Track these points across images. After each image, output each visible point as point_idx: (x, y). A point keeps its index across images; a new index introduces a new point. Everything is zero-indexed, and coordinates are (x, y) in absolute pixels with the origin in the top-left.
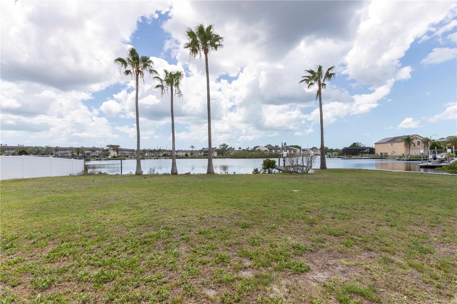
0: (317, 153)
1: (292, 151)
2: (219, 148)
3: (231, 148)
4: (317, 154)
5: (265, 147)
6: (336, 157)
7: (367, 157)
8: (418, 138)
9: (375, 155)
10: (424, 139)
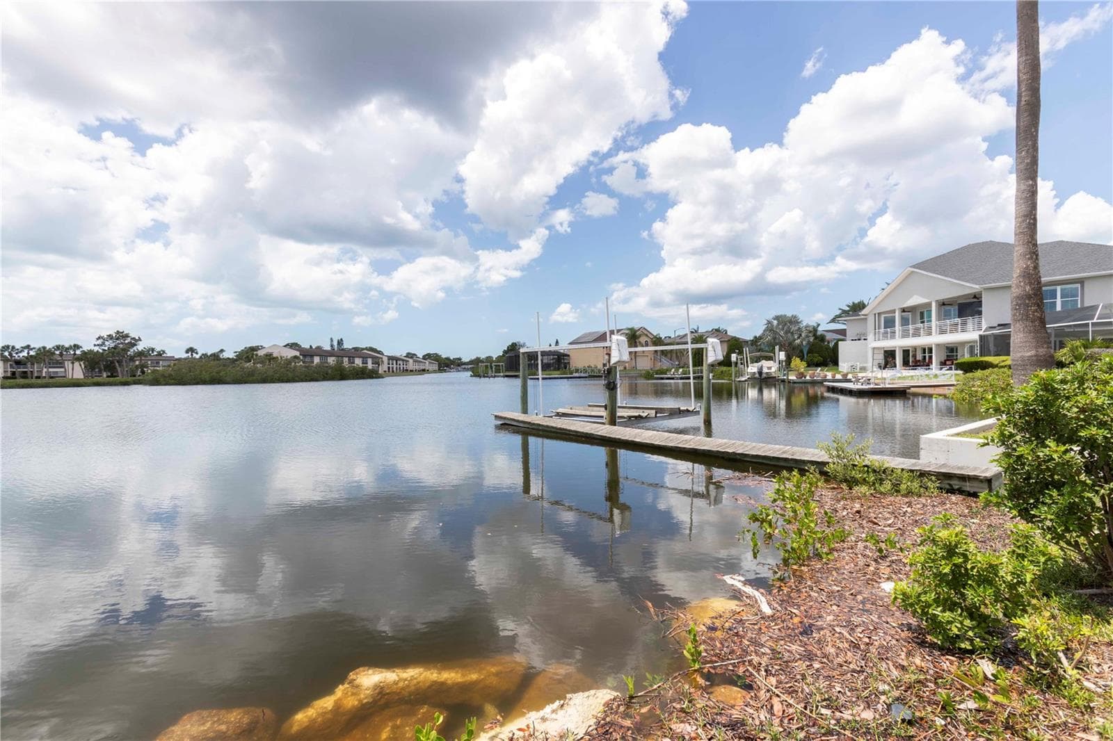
0: (423, 368)
1: (370, 361)
2: (96, 349)
3: (148, 351)
4: (424, 370)
5: (285, 346)
6: (502, 374)
7: (582, 375)
8: (647, 335)
9: (569, 369)
10: (655, 337)
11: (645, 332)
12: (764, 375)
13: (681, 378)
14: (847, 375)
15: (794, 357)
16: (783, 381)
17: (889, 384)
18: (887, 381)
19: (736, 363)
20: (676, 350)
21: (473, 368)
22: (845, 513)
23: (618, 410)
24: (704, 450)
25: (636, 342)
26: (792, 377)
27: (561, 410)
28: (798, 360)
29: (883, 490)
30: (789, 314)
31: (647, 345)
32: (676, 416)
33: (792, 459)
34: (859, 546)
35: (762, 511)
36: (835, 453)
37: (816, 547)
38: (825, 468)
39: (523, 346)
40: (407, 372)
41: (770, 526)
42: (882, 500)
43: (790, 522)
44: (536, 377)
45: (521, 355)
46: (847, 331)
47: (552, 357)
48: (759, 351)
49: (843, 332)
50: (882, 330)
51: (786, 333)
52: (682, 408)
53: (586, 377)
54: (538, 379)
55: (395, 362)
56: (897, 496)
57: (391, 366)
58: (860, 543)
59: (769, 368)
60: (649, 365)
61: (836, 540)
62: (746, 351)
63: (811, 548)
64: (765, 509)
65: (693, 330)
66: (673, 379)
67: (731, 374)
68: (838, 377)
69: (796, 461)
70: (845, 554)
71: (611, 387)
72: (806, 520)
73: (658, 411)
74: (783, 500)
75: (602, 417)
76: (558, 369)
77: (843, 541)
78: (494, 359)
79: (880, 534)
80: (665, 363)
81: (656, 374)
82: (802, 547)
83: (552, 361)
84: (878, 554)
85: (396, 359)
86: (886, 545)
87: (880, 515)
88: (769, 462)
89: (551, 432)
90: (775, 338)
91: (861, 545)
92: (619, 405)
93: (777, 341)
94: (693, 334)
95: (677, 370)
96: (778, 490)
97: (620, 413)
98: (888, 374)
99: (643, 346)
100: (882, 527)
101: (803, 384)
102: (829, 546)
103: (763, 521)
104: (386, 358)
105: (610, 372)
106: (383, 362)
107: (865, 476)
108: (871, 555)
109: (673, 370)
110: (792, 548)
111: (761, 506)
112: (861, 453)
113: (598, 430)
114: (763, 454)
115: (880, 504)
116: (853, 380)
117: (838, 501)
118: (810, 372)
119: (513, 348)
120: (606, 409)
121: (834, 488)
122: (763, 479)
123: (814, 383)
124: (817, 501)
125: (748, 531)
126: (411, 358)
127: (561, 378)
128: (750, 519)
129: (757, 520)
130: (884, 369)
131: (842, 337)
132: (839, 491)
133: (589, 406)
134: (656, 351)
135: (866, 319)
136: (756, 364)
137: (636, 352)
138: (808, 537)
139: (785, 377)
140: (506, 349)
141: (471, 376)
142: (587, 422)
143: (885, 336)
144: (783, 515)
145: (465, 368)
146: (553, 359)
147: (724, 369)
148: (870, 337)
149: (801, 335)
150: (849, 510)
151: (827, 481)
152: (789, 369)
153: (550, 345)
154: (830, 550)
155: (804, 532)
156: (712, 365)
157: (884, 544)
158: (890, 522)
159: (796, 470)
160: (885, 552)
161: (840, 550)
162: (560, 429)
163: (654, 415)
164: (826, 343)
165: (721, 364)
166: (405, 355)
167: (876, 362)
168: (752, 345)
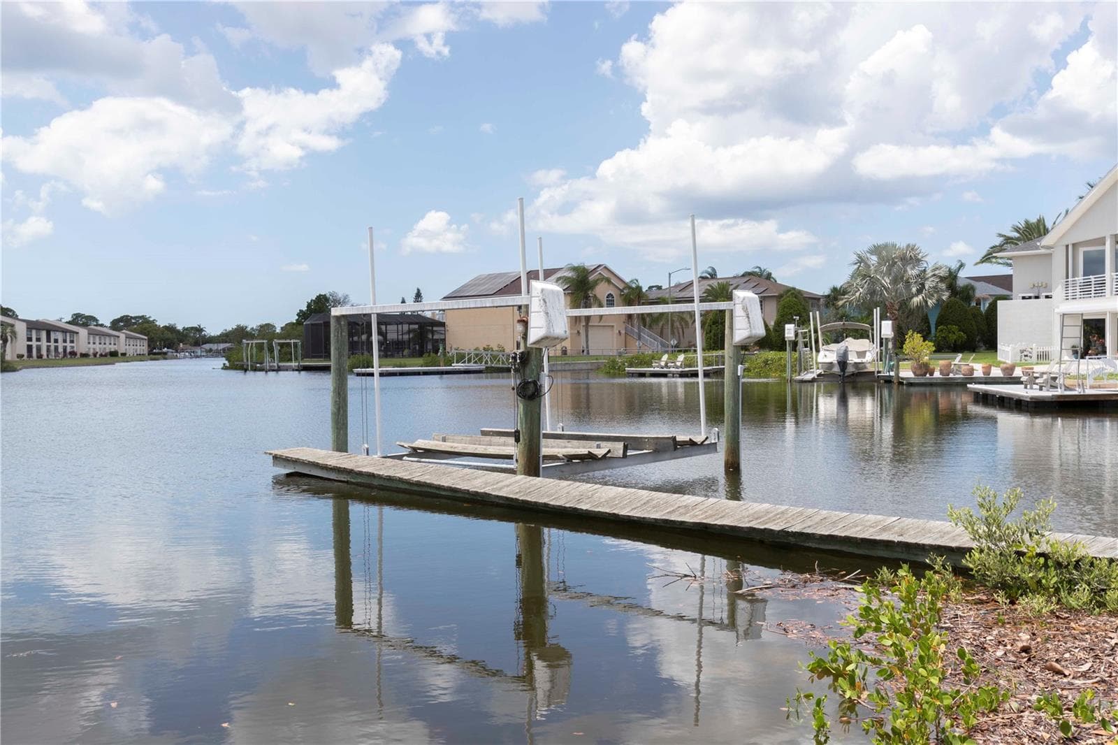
0: (113, 348)
4: (114, 354)
6: (294, 364)
7: (472, 366)
8: (608, 281)
9: (445, 353)
10: (628, 286)
11: (608, 276)
12: (850, 370)
13: (682, 375)
14: (1012, 368)
15: (910, 332)
16: (888, 381)
17: (1092, 387)
18: (1089, 382)
19: (795, 345)
20: (672, 313)
21: (229, 349)
22: (1000, 653)
23: (543, 442)
24: (722, 527)
25: (587, 297)
26: (906, 373)
27: (421, 443)
28: (918, 337)
29: (1074, 604)
30: (902, 243)
31: (611, 303)
32: (667, 456)
33: (899, 543)
34: (1025, 720)
35: (835, 654)
36: (983, 529)
37: (941, 726)
38: (964, 561)
39: (337, 303)
40: (73, 357)
41: (852, 684)
42: (1072, 625)
43: (890, 676)
44: (369, 370)
45: (333, 323)
46: (1014, 279)
47: (406, 327)
48: (841, 319)
49: (1005, 282)
50: (1080, 279)
51: (895, 281)
52: (680, 438)
53: (479, 372)
54: (372, 375)
55: (44, 335)
56: (1100, 614)
57: (34, 343)
58: (1027, 713)
59: (861, 354)
60: (615, 347)
61: (981, 709)
62: (815, 319)
63: (931, 727)
64: (842, 650)
65: (704, 275)
66: (664, 375)
67: (785, 366)
68: (996, 372)
69: (907, 546)
70: (997, 738)
71: (530, 393)
72: (921, 671)
73: (629, 443)
74: (877, 629)
75: (510, 457)
76: (421, 354)
77: (995, 711)
78: (278, 330)
79: (1065, 693)
80: (648, 343)
81: (631, 366)
82: (914, 726)
83: (406, 337)
84: (1062, 735)
85: (49, 329)
86: (1076, 716)
87: (1067, 655)
88: (851, 550)
89: (398, 490)
90: (872, 293)
91: (1028, 717)
92: (549, 431)
93: (878, 298)
94: (706, 282)
95: (673, 359)
96: (867, 609)
97: (547, 448)
98: (1090, 366)
99: (601, 306)
100: (1069, 679)
101: (925, 386)
102: (967, 723)
103: (838, 674)
104: (24, 325)
105: (527, 360)
106: (14, 333)
107: (1041, 575)
108: (1046, 736)
109: (665, 357)
110: (894, 730)
111: (835, 644)
112: (1033, 529)
113: (500, 485)
114: (843, 535)
115: (1067, 632)
116: (1024, 379)
117: (989, 628)
118: (942, 362)
119: (320, 305)
120: (517, 440)
121: (981, 602)
122: (842, 585)
123: (949, 385)
124: (947, 629)
125: (807, 697)
126: (85, 325)
127: (425, 373)
128: (812, 671)
129: (826, 672)
130: (1082, 357)
131: (1005, 292)
132: (990, 606)
133: (484, 433)
134: (630, 316)
135: (1050, 255)
136: (834, 346)
137: (588, 318)
138: (926, 706)
139: (892, 374)
140: (304, 308)
141: (225, 368)
142: (477, 468)
143: (1086, 291)
144: (875, 662)
145: (211, 350)
146: (409, 332)
147: (771, 355)
148: (1058, 292)
149: (923, 285)
150: (1009, 647)
151: (967, 587)
152: (901, 356)
153: (403, 302)
154: (968, 730)
155: (919, 696)
156: (744, 347)
157: (1072, 714)
158: (1085, 668)
159: (906, 567)
160: (1073, 729)
161: (988, 730)
162: (419, 484)
163: (621, 453)
164: (974, 304)
165: (763, 343)
166: (69, 318)
167: (1068, 344)
168: (827, 306)
